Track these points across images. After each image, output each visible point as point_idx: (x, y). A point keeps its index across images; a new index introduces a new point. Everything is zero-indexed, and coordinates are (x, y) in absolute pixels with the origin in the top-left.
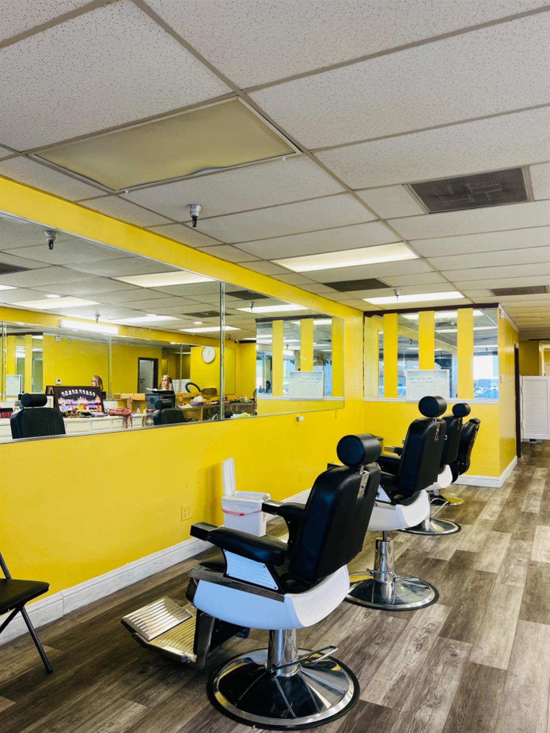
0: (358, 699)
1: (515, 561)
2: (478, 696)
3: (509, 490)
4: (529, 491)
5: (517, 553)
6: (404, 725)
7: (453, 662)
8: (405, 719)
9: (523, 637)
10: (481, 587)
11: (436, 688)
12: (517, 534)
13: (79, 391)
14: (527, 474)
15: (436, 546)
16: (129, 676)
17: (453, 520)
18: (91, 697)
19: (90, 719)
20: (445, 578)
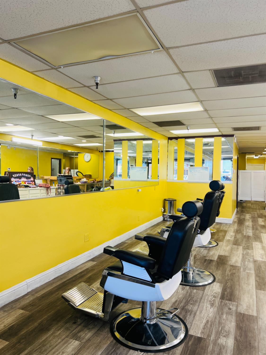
0: (188, 334)
1: (247, 260)
2: (246, 330)
3: (236, 225)
4: (245, 225)
5: (247, 256)
6: (214, 347)
7: (230, 312)
8: (213, 344)
9: (260, 298)
10: (234, 274)
11: (225, 327)
12: (245, 246)
13: (22, 175)
14: (242, 217)
15: (208, 253)
16: (68, 325)
17: (214, 240)
18: (50, 338)
19: (51, 350)
20: (217, 269)
